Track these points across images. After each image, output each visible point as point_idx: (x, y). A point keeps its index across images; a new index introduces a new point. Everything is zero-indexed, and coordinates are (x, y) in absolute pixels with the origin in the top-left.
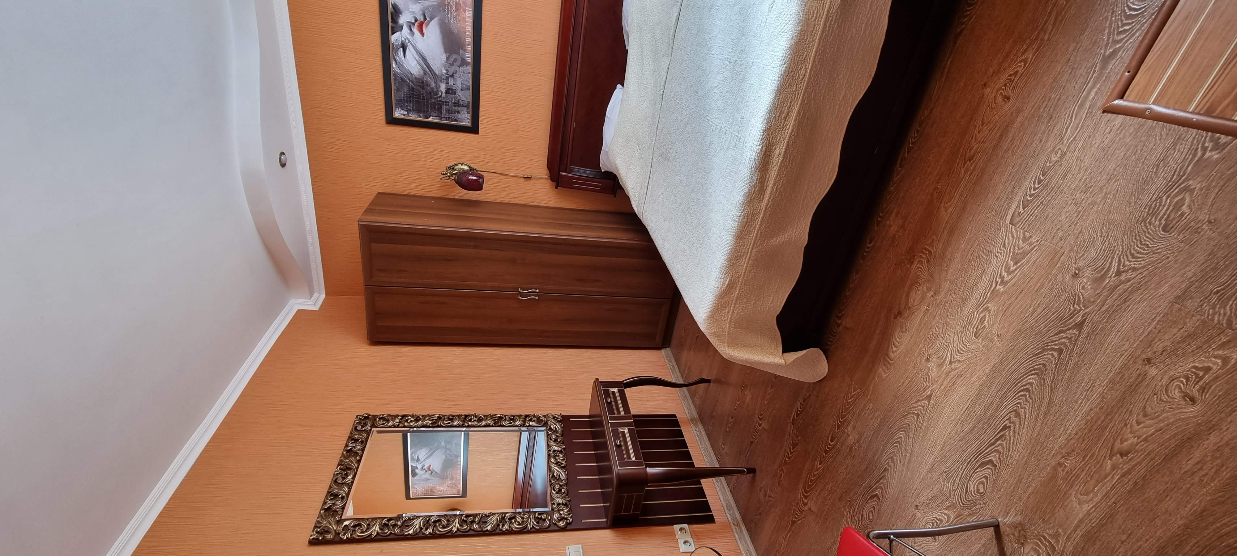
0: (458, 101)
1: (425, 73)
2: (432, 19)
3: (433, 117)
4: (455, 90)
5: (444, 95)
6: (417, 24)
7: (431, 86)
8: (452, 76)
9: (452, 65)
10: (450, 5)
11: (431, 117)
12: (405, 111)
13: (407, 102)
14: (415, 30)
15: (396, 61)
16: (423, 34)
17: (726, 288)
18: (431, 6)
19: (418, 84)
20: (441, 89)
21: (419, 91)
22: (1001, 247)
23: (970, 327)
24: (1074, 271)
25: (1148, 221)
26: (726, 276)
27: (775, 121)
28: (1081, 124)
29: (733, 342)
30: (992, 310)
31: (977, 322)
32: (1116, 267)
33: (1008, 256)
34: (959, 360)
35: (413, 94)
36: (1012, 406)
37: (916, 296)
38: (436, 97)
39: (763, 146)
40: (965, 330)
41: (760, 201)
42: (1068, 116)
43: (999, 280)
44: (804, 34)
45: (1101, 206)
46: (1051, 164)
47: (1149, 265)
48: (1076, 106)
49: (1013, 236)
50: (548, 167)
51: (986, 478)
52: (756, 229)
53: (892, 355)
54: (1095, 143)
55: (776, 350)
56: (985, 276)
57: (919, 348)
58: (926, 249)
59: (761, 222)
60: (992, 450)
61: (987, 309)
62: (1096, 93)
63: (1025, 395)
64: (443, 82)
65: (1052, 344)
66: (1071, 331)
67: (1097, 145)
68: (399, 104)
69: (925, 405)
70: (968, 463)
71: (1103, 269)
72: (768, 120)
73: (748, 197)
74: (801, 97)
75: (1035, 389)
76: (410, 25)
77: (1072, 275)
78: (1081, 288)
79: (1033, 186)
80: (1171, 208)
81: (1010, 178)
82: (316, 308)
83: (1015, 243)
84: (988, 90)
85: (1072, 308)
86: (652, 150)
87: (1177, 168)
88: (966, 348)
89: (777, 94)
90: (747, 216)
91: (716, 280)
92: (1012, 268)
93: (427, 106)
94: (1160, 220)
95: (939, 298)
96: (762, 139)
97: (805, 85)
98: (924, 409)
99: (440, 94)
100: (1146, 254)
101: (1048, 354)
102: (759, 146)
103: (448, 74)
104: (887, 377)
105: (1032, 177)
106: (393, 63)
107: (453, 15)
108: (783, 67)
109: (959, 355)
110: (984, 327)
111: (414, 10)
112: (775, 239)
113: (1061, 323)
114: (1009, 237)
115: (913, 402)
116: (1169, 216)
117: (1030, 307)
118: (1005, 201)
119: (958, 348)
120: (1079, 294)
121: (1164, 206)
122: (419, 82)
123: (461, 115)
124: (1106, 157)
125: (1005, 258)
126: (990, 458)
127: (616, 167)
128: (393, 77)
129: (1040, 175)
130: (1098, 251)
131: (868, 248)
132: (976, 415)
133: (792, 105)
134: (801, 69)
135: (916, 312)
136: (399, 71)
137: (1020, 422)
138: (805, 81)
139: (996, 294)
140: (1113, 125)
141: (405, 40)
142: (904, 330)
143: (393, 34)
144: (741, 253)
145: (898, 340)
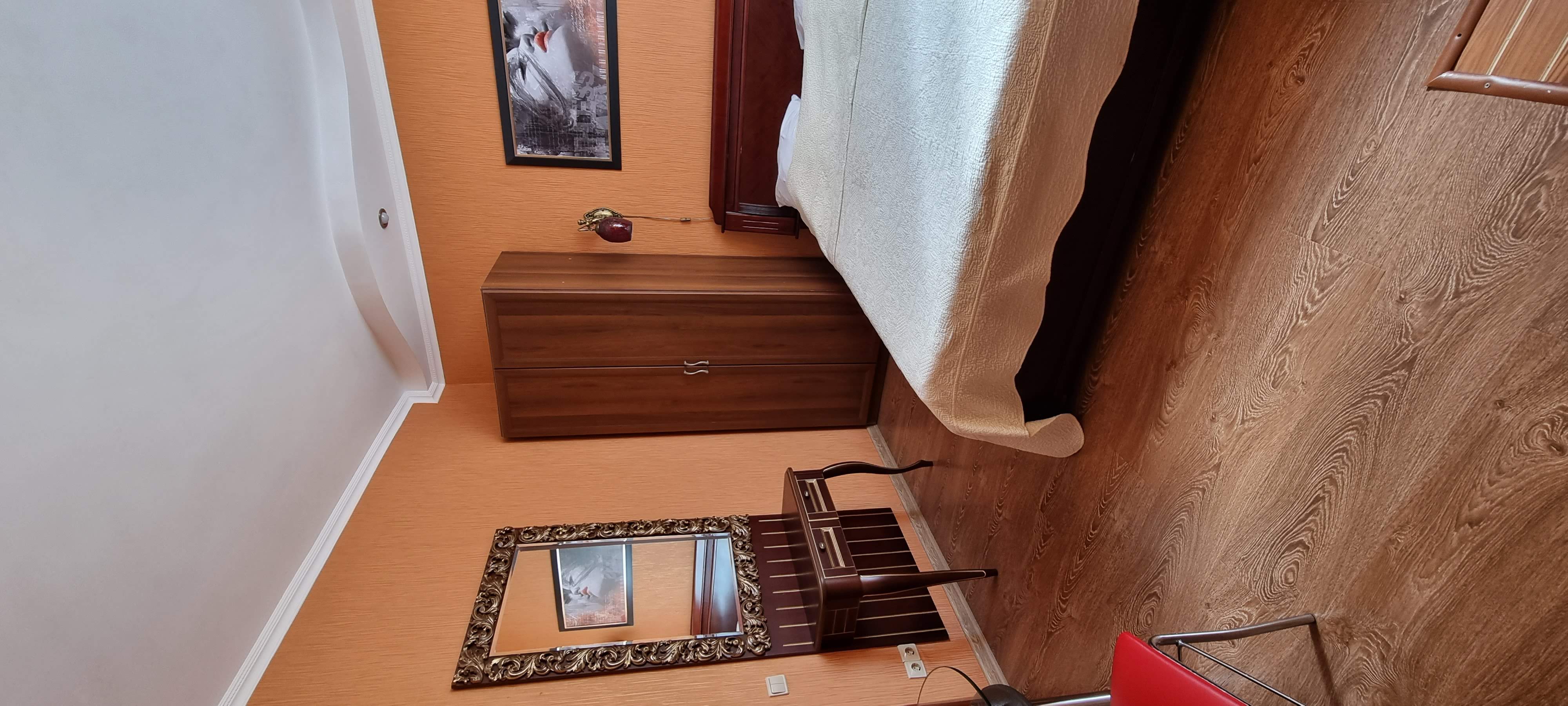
0: (594, 130)
1: (551, 97)
2: (555, 29)
3: (564, 153)
4: (589, 116)
5: (575, 124)
6: (536, 37)
7: (559, 114)
8: (584, 99)
9: (583, 85)
10: (577, 9)
11: (561, 153)
12: (529, 147)
13: (531, 136)
14: (535, 44)
15: (513, 85)
16: (545, 49)
17: (950, 344)
18: (553, 12)
19: (544, 112)
20: (571, 116)
21: (545, 121)
22: (1302, 271)
23: (1266, 374)
24: (1398, 296)
25: (1493, 225)
26: (949, 329)
27: (1001, 130)
28: (1399, 107)
29: (962, 412)
30: (1294, 352)
31: (1274, 368)
32: (1453, 288)
33: (1311, 282)
34: (1254, 418)
35: (537, 126)
36: (1325, 471)
37: (1193, 340)
38: (566, 127)
39: (987, 162)
40: (1260, 380)
41: (987, 231)
42: (1382, 98)
43: (1301, 313)
44: (1034, 15)
45: (1431, 210)
46: (1362, 161)
47: (1498, 281)
48: (1391, 83)
49: (1316, 256)
50: (710, 206)
51: (1297, 564)
52: (984, 267)
53: (1166, 417)
54: (1420, 130)
55: (1017, 419)
56: (1282, 309)
57: (1201, 406)
58: (1203, 279)
59: (990, 258)
60: (1302, 527)
61: (1286, 351)
62: (1418, 66)
63: (1341, 457)
64: (574, 108)
65: (1374, 389)
66: (1398, 371)
67: (1422, 131)
68: (521, 139)
69: (1212, 477)
70: (1272, 547)
71: (1436, 291)
72: (993, 129)
73: (971, 227)
74: (1033, 96)
75: (1355, 448)
76: (529, 39)
77: (1397, 301)
78: (1408, 317)
79: (1339, 190)
80: (1522, 207)
81: (1310, 182)
82: (436, 401)
83: (1320, 264)
84: (1274, 71)
85: (1397, 342)
86: (843, 175)
87: (1528, 155)
88: (1262, 401)
89: (1002, 95)
90: (972, 252)
91: (937, 335)
92: (1317, 297)
93: (556, 139)
94: (1509, 223)
95: (1224, 340)
96: (985, 153)
97: (1037, 80)
98: (1211, 483)
99: (571, 123)
100: (1493, 267)
101: (1369, 403)
102: (982, 162)
103: (580, 96)
104: (1161, 445)
105: (1339, 179)
106: (511, 88)
107: (582, 22)
108: (1008, 60)
109: (1253, 410)
110: (1285, 374)
111: (532, 20)
112: (1008, 278)
113: (1384, 362)
114: (1311, 257)
115: (1197, 474)
116: (1520, 217)
117: (1343, 345)
118: (1304, 212)
119: (1252, 402)
120: (1406, 324)
121: (1514, 205)
122: (544, 110)
123: (598, 148)
124: (1434, 147)
125: (1308, 285)
126: (1300, 538)
127: (798, 200)
128: (511, 106)
129: (1348, 175)
130: (1430, 268)
131: (1128, 282)
132: (1279, 485)
133: (1022, 107)
134: (1031, 60)
135: (1194, 360)
136: (518, 98)
137: (1337, 490)
138: (1037, 76)
139: (1298, 331)
140: (1441, 106)
141: (524, 57)
142: (1180, 384)
143: (508, 51)
144: (967, 298)
145: (1174, 397)
